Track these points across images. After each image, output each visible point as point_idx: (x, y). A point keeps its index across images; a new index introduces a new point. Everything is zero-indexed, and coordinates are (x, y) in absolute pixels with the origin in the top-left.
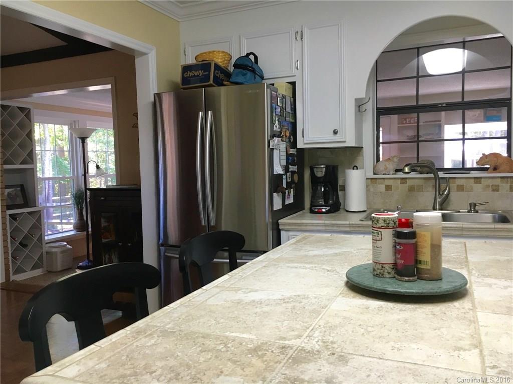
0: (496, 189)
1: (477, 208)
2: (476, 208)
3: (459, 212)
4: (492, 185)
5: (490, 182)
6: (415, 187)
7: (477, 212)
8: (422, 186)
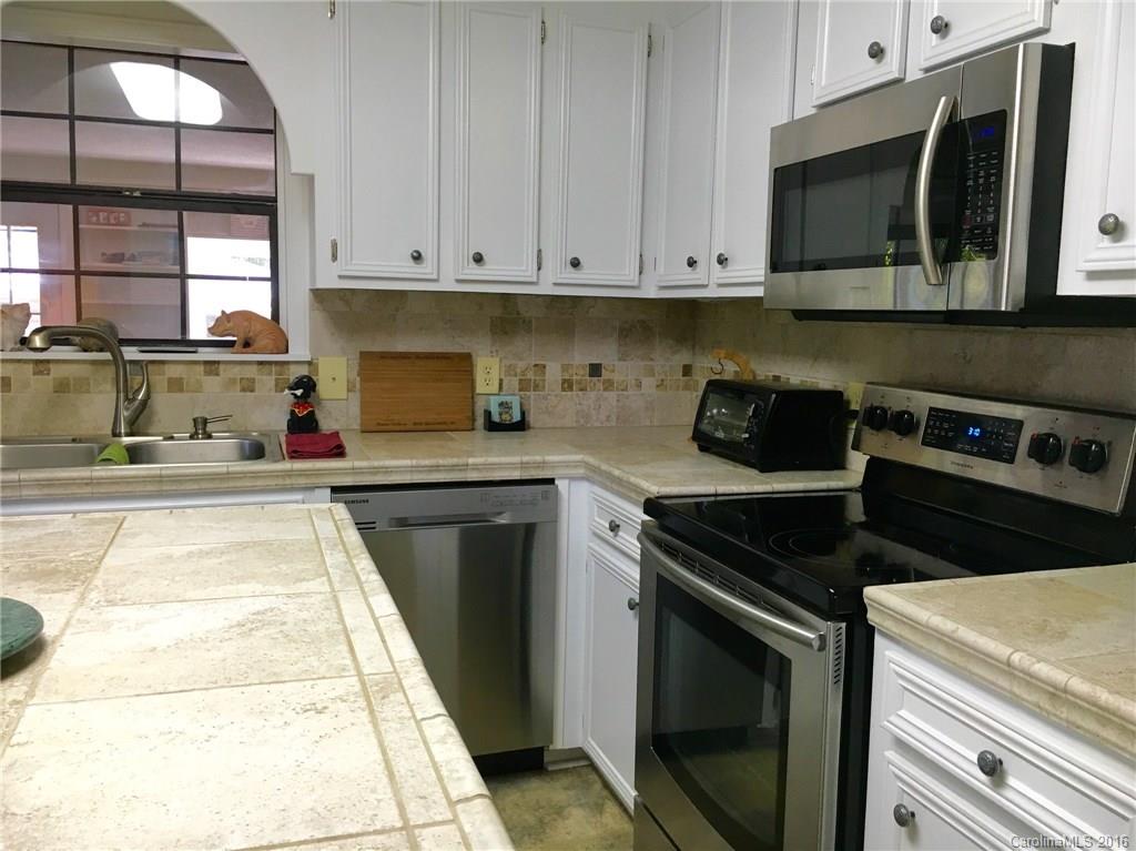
0: (248, 386)
1: (210, 427)
2: (207, 429)
3: (172, 438)
4: (242, 379)
5: (236, 371)
6: (72, 382)
7: (210, 437)
8: (88, 379)
